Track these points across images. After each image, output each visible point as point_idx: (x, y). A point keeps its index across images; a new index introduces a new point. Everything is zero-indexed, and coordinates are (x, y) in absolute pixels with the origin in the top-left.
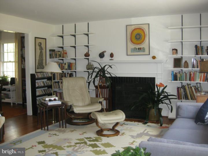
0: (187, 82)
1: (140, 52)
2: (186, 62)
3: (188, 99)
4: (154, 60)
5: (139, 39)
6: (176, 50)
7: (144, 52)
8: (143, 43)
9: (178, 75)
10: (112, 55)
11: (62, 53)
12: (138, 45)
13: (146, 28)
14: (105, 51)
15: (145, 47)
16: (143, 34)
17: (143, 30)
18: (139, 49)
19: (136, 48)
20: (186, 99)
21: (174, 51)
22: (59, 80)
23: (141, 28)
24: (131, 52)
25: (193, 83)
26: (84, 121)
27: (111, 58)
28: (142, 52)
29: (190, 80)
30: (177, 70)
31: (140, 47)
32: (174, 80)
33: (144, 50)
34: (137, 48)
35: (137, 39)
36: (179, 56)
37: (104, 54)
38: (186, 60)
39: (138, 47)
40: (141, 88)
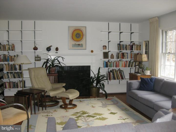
0: (114, 68)
1: (79, 47)
2: (112, 54)
3: (115, 79)
4: (92, 53)
5: (78, 37)
6: (106, 46)
7: (82, 48)
8: (81, 41)
9: (109, 64)
10: (57, 49)
11: (12, 46)
12: (78, 42)
14: (52, 46)
15: (83, 44)
16: (81, 34)
17: (81, 31)
18: (78, 45)
19: (76, 44)
20: (114, 80)
21: (104, 47)
22: (9, 71)
23: (80, 29)
24: (73, 47)
25: (117, 69)
27: (56, 52)
28: (81, 47)
29: (116, 67)
30: (106, 60)
32: (106, 67)
33: (83, 46)
36: (107, 51)
37: (51, 48)
38: (112, 53)
40: (82, 74)
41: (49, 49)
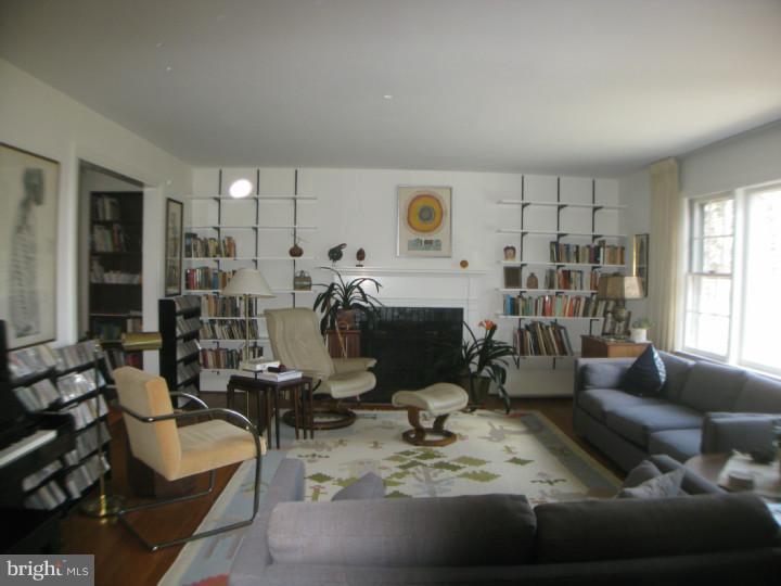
0: (538, 317)
1: (429, 249)
2: (532, 275)
3: (540, 354)
4: (463, 269)
5: (427, 220)
6: (513, 249)
7: (439, 252)
8: (436, 230)
9: (521, 304)
10: (361, 255)
11: (227, 244)
12: (426, 234)
13: (444, 196)
14: (344, 244)
15: (441, 240)
16: (437, 209)
17: (438, 201)
18: (426, 242)
19: (419, 241)
20: (535, 354)
21: (510, 251)
22: (216, 315)
23: (432, 194)
24: (409, 249)
25: (547, 320)
26: (333, 419)
27: (358, 262)
28: (434, 250)
29: (544, 314)
30: (514, 292)
31: (429, 239)
32: (512, 315)
33: (440, 245)
34: (423, 239)
35: (424, 220)
36: (515, 263)
38: (532, 271)
39: (424, 237)
41: (336, 254)
